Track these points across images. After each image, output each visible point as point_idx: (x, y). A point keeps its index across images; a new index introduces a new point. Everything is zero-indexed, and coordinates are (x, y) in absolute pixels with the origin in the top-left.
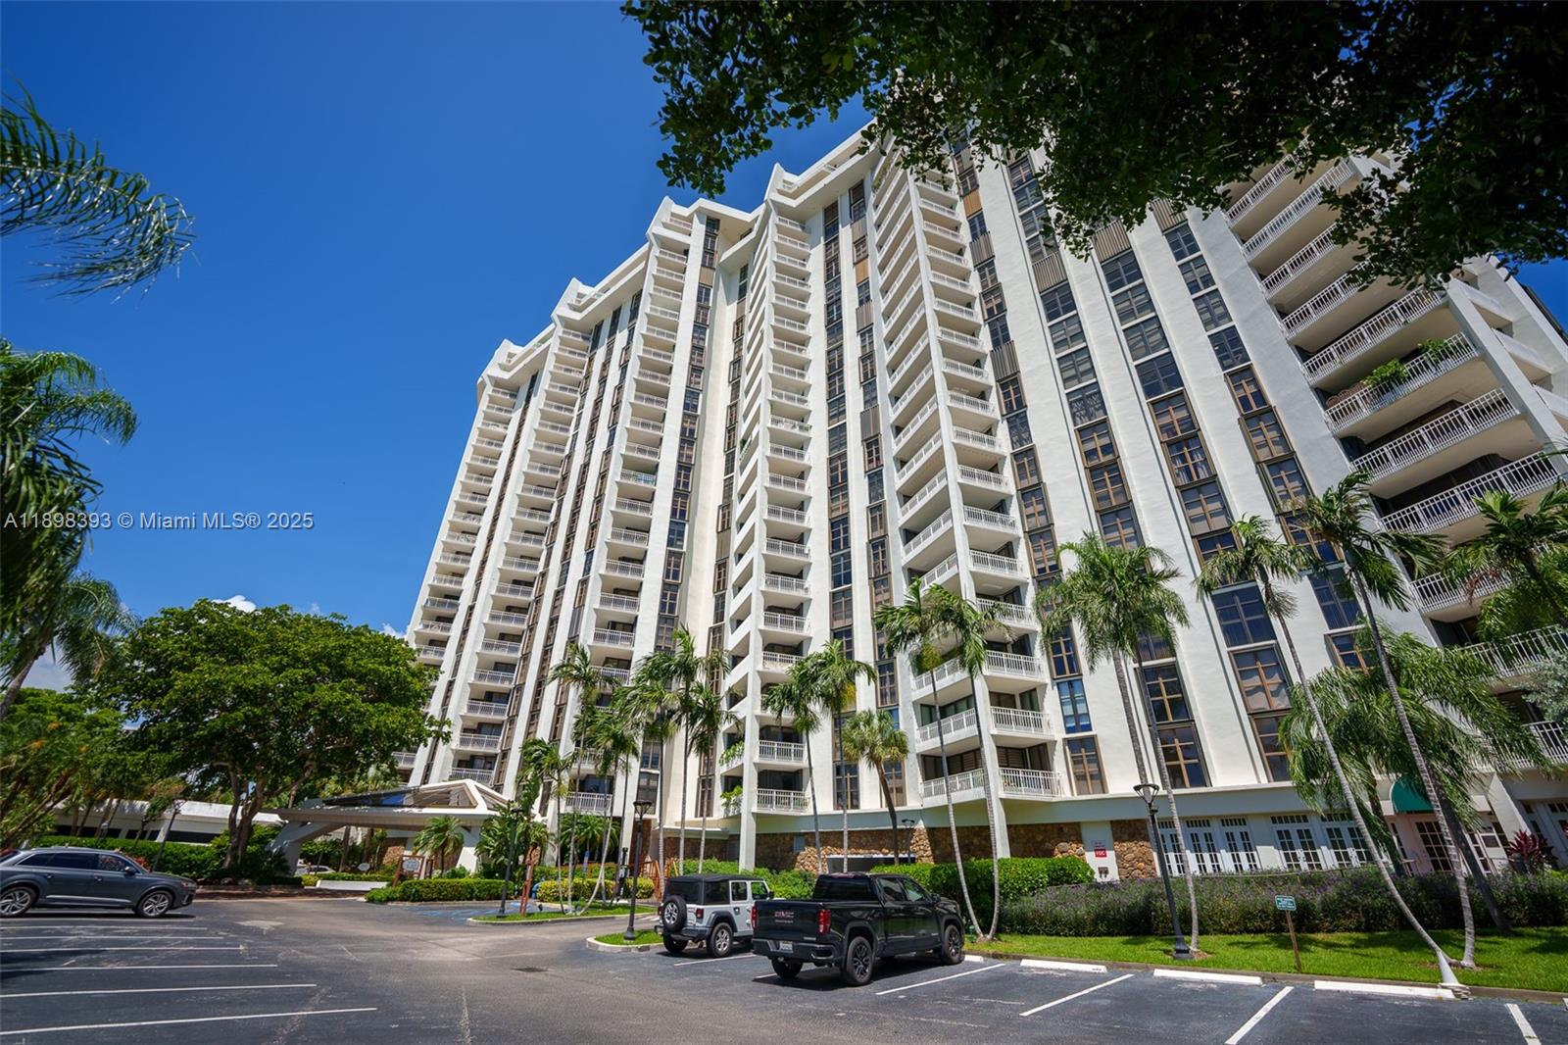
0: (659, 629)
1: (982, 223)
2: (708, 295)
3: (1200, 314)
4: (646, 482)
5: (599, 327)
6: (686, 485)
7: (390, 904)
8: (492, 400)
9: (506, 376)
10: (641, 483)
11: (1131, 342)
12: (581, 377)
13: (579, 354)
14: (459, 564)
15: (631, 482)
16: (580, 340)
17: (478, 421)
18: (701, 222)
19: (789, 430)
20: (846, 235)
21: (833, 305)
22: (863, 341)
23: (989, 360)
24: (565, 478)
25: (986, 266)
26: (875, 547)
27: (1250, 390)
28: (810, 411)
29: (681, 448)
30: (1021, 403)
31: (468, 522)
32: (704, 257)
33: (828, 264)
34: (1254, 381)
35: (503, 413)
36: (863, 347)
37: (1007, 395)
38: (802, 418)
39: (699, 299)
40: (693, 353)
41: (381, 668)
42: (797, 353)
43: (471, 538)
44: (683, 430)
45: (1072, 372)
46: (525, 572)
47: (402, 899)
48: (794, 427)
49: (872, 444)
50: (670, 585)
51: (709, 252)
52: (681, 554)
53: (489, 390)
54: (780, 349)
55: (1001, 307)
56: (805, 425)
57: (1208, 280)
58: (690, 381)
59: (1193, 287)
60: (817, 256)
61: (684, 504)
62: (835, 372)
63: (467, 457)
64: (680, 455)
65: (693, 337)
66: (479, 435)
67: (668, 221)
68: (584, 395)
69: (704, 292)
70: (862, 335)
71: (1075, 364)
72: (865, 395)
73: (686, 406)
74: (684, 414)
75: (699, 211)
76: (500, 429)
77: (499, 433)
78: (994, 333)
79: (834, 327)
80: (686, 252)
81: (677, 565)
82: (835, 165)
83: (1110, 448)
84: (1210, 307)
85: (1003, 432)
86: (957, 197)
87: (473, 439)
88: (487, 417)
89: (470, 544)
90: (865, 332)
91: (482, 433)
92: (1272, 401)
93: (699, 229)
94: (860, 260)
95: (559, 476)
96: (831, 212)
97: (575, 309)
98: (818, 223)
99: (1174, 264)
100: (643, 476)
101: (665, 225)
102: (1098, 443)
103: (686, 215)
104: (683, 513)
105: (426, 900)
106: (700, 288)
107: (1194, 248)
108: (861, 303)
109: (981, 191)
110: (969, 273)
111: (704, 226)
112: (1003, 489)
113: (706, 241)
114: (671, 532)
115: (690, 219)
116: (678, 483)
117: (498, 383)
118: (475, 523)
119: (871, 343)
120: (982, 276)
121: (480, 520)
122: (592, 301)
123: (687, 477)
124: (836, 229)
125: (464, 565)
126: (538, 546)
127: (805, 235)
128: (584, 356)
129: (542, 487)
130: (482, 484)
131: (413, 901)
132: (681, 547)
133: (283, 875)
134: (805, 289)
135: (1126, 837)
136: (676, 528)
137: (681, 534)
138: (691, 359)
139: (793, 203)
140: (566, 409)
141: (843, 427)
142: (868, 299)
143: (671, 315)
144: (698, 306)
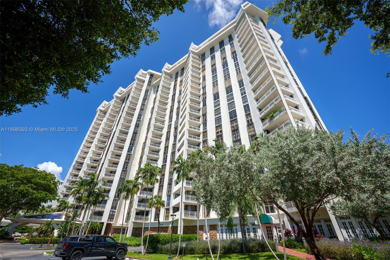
0: (122, 173)
1: (205, 78)
2: (148, 92)
3: (243, 101)
4: (125, 136)
5: (125, 98)
6: (135, 137)
7: (25, 245)
8: (99, 115)
9: (103, 109)
10: (123, 137)
11: (229, 107)
12: (119, 110)
13: (119, 105)
14: (85, 156)
15: (121, 136)
16: (120, 101)
17: (95, 120)
18: (149, 75)
19: (159, 125)
20: (179, 79)
21: (174, 95)
22: (178, 104)
23: (201, 109)
24: (110, 135)
25: (204, 88)
26: (173, 154)
27: (249, 118)
28: (165, 120)
29: (135, 128)
30: (206, 121)
31: (88, 145)
32: (148, 83)
33: (174, 86)
34: (250, 117)
35: (101, 118)
36: (178, 105)
37: (204, 118)
38: (163, 122)
39: (145, 93)
40: (142, 105)
41: (41, 182)
42: (164, 106)
43: (89, 149)
44: (136, 124)
45: (217, 113)
46: (97, 158)
47: (29, 243)
48: (161, 124)
49: (176, 128)
50: (127, 162)
51: (150, 82)
52: (131, 155)
53: (99, 112)
54: (160, 105)
55: (206, 97)
56: (164, 124)
57: (245, 93)
58: (140, 112)
59: (242, 94)
60: (173, 84)
61: (134, 142)
62: (171, 111)
63: (91, 128)
64: (134, 130)
65: (142, 101)
66: (94, 123)
67: (141, 75)
68: (118, 115)
69: (147, 91)
70: (178, 103)
71: (217, 111)
72: (177, 117)
73: (138, 118)
74: (137, 120)
75: (149, 73)
76: (100, 122)
77: (100, 123)
78: (203, 103)
79: (173, 100)
80: (144, 82)
81: (129, 157)
82: (179, 63)
83: (221, 131)
84: (244, 99)
85: (202, 127)
86: (201, 72)
87: (93, 124)
88: (97, 119)
89: (88, 150)
90: (179, 102)
91: (95, 123)
92: (253, 121)
93: (148, 77)
94: (181, 85)
95: (109, 134)
96: (177, 74)
97: (120, 94)
98: (174, 76)
99: (239, 89)
100: (124, 135)
101: (140, 76)
102: (219, 130)
103: (146, 73)
104: (133, 144)
105: (36, 243)
106: (146, 90)
107: (243, 86)
108: (179, 95)
109: (206, 70)
110: (201, 89)
111: (149, 76)
112: (200, 141)
113: (149, 79)
114: (129, 149)
115: (146, 74)
116: (133, 137)
117: (101, 111)
118: (90, 145)
119: (180, 105)
120: (203, 90)
121: (91, 145)
122: (124, 92)
123: (135, 135)
124: (177, 78)
125: (86, 156)
126: (101, 152)
127: (171, 79)
128: (120, 105)
129: (105, 137)
130: (93, 135)
131: (32, 244)
132: (131, 153)
133: (7, 237)
134: (169, 91)
135: (212, 229)
136: (131, 148)
137: (132, 149)
138: (141, 107)
139: (169, 72)
140: (114, 118)
141: (171, 124)
142: (181, 94)
143: (138, 96)
144: (145, 94)
